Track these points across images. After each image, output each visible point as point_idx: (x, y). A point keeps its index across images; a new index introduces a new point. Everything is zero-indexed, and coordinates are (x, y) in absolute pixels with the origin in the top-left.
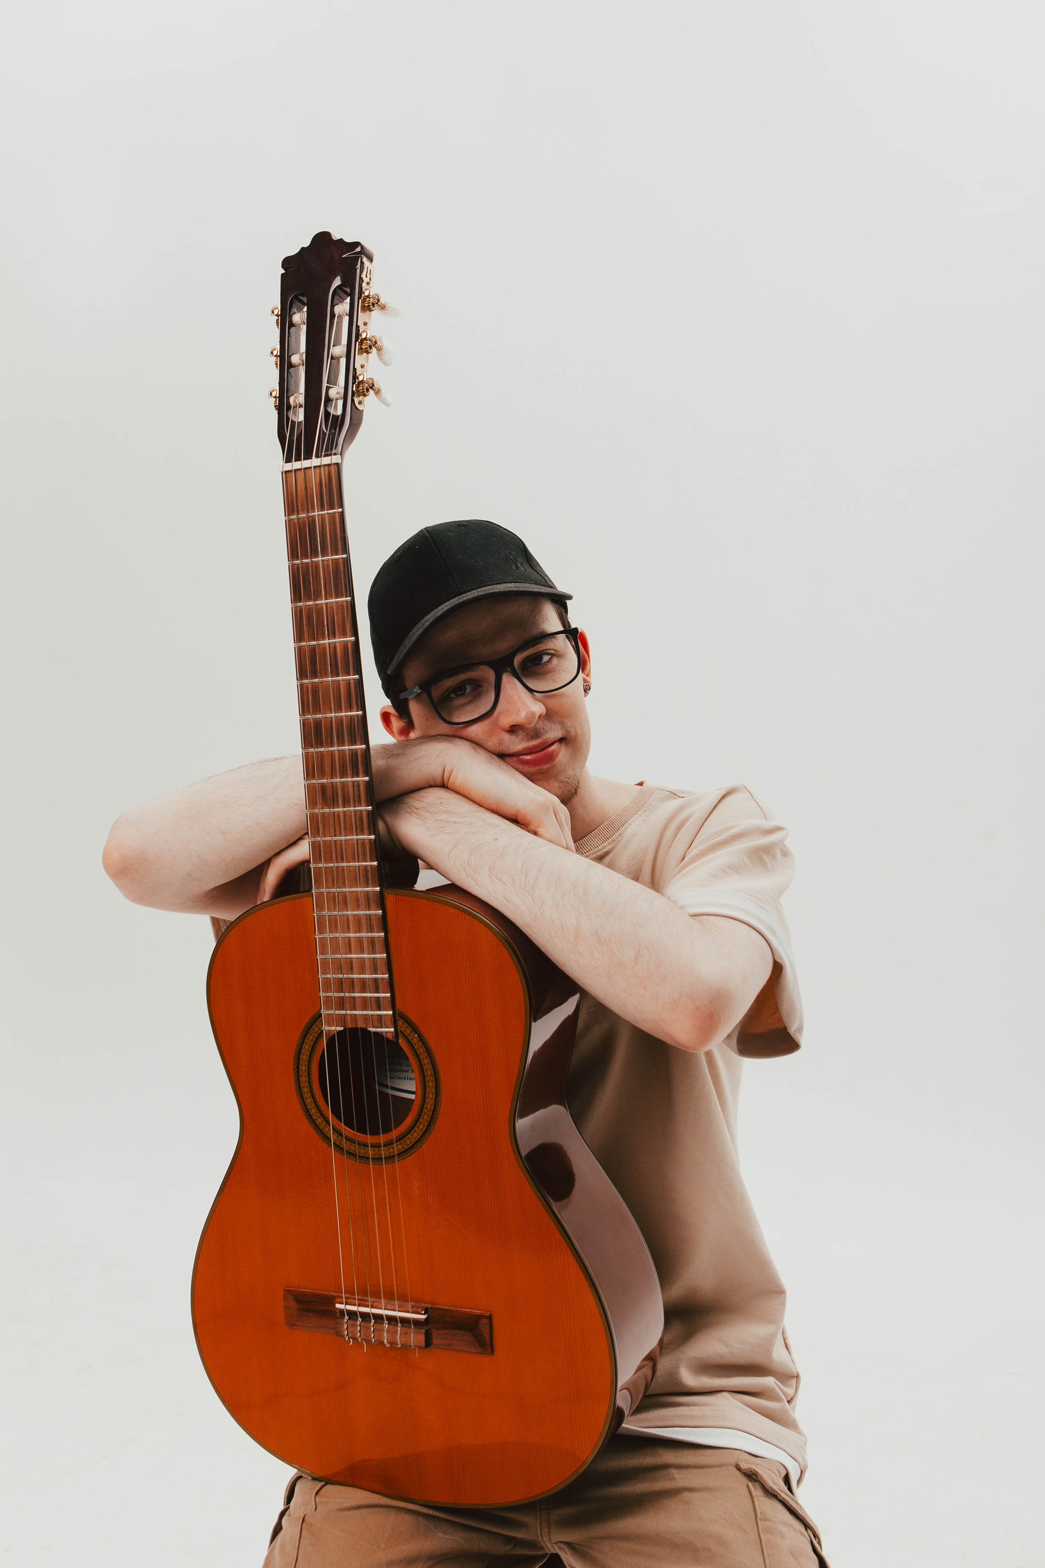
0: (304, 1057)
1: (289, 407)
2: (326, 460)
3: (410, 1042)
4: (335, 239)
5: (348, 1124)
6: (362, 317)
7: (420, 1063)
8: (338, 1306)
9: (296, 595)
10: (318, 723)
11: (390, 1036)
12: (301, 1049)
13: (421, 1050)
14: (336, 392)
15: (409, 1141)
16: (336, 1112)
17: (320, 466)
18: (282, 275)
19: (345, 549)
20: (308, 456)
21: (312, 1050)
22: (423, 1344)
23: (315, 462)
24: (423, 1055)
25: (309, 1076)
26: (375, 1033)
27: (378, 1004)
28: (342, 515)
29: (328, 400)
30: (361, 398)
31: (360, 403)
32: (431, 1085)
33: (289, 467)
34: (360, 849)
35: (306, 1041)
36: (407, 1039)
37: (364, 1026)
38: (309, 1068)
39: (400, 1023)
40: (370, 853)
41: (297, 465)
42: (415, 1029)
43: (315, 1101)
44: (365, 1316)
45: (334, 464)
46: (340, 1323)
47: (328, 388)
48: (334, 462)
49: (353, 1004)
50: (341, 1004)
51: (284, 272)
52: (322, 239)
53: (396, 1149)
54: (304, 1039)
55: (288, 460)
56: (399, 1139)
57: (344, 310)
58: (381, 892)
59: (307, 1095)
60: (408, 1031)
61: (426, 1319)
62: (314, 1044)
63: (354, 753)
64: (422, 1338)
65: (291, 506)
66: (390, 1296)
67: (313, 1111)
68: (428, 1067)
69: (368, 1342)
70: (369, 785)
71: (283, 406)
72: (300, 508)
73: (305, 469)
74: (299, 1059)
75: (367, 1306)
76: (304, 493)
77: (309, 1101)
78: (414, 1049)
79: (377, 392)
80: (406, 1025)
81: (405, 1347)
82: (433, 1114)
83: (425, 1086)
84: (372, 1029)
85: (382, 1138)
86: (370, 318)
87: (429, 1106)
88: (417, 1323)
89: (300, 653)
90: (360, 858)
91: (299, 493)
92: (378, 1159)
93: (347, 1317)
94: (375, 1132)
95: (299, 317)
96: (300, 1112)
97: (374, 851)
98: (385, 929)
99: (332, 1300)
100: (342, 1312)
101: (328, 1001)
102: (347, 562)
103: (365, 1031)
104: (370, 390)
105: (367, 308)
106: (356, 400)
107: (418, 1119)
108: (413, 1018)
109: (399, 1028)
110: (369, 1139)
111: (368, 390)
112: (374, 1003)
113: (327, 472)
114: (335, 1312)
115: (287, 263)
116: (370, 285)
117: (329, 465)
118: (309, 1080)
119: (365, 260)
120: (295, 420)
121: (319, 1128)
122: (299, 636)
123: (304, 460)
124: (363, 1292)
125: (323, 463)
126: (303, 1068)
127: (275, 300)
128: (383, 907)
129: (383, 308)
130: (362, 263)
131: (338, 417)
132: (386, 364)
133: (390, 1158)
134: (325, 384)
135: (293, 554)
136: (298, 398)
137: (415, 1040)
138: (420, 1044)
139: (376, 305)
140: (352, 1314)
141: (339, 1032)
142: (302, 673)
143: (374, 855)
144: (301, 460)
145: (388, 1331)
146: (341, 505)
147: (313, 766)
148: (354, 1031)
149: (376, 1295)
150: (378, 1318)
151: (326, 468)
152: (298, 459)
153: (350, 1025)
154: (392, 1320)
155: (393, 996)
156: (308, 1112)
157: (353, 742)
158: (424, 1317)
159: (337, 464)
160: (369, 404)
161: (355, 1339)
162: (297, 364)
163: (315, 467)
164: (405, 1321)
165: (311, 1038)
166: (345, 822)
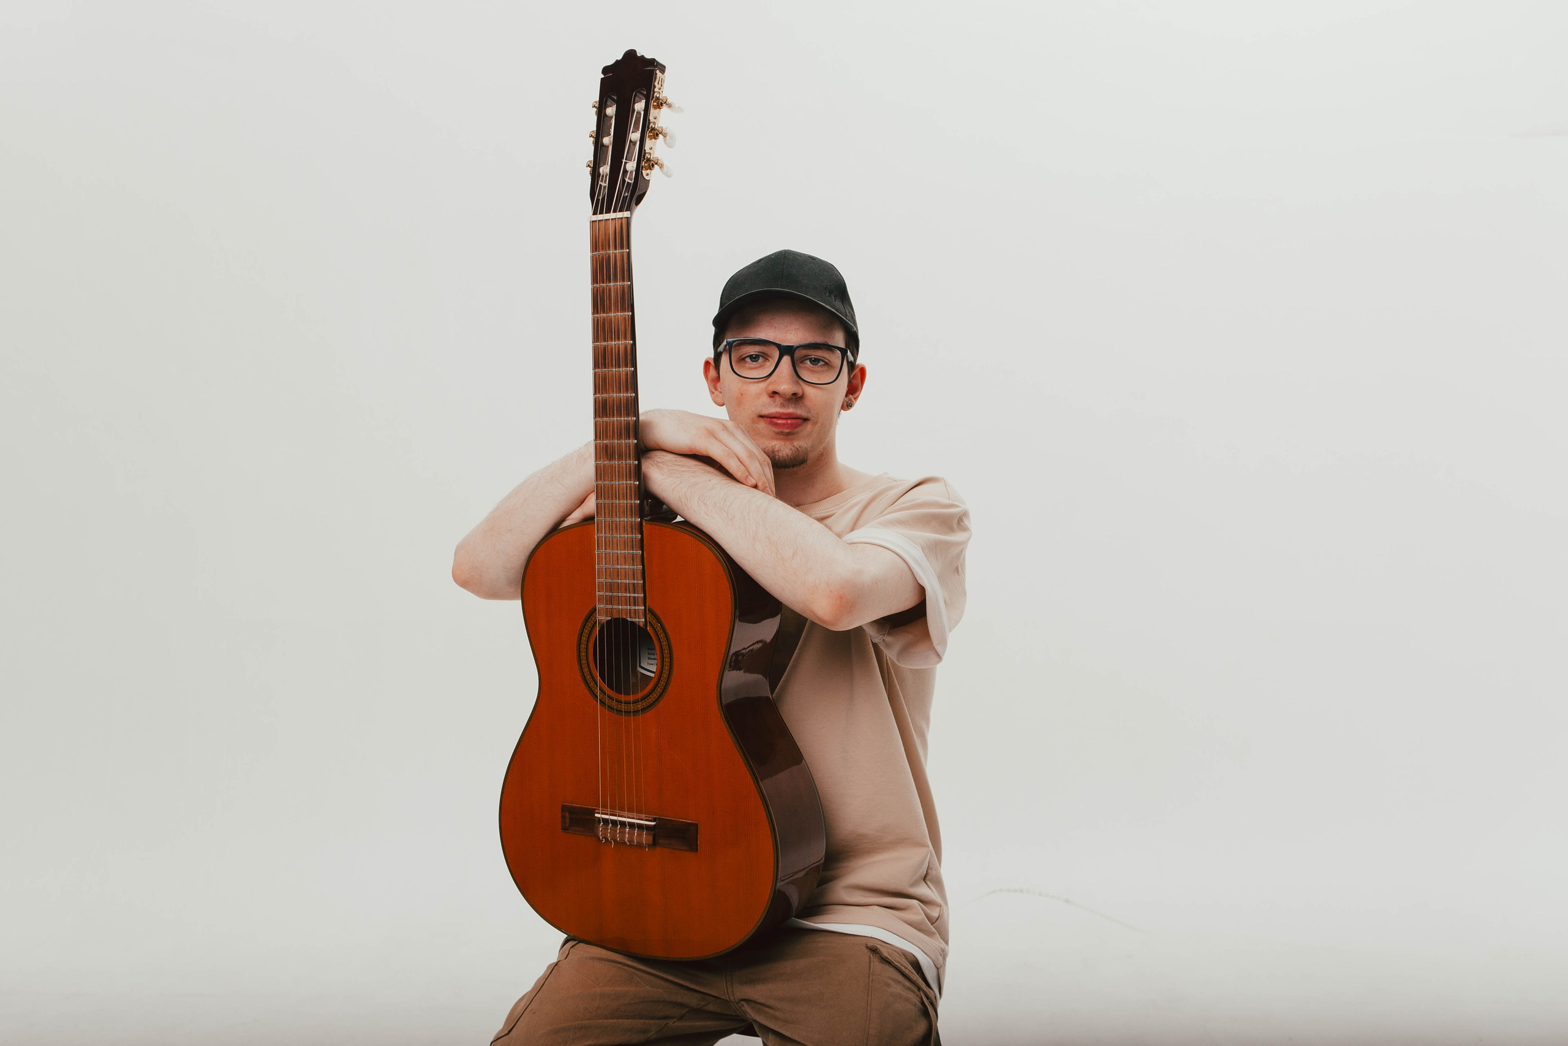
0: (584, 638)
1: (599, 174)
2: (619, 215)
3: (655, 629)
4: (639, 55)
5: (610, 686)
6: (653, 112)
7: (661, 644)
8: (596, 815)
9: (596, 309)
10: (605, 402)
11: (641, 624)
12: (582, 633)
13: (662, 636)
14: (631, 166)
15: (650, 700)
16: (602, 676)
17: (615, 219)
18: (602, 79)
19: (630, 279)
20: (608, 211)
21: (589, 634)
22: (651, 842)
23: (612, 215)
24: (663, 638)
25: (587, 652)
26: (632, 622)
27: (635, 602)
28: (629, 254)
29: (625, 172)
30: (648, 171)
31: (647, 175)
32: (667, 660)
33: (595, 218)
34: (628, 491)
35: (586, 627)
36: (653, 627)
37: (625, 617)
38: (587, 646)
39: (648, 616)
40: (635, 494)
41: (600, 217)
42: (659, 620)
43: (590, 670)
44: (614, 823)
45: (625, 218)
46: (597, 827)
47: (626, 163)
48: (625, 216)
49: (619, 600)
50: (610, 600)
51: (603, 76)
52: (631, 55)
53: (639, 706)
54: (585, 626)
55: (595, 213)
56: (643, 699)
57: (641, 108)
58: (641, 522)
59: (585, 666)
60: (654, 622)
61: (654, 825)
62: (591, 629)
63: (628, 423)
64: (651, 838)
65: (595, 246)
66: (630, 810)
67: (588, 677)
68: (666, 647)
69: (615, 841)
70: (636, 445)
71: (595, 175)
72: (600, 248)
73: (606, 220)
74: (580, 640)
75: (616, 816)
76: (604, 237)
77: (586, 670)
78: (657, 634)
79: (661, 166)
80: (653, 617)
81: (640, 845)
82: (667, 681)
83: (663, 661)
84: (629, 619)
85: (631, 698)
86: (659, 114)
87: (665, 675)
88: (648, 827)
89: (596, 350)
90: (628, 497)
91: (600, 237)
92: (628, 713)
93: (602, 823)
94: (627, 693)
95: (611, 111)
96: (580, 678)
97: (637, 493)
98: (642, 549)
99: (593, 812)
100: (599, 818)
101: (601, 598)
102: (631, 287)
103: (625, 620)
104: (655, 165)
105: (659, 105)
106: (644, 172)
107: (657, 684)
108: (658, 612)
109: (648, 619)
110: (623, 698)
111: (653, 165)
112: (632, 601)
113: (620, 223)
114: (595, 820)
115: (606, 70)
116: (662, 90)
117: (622, 218)
118: (587, 654)
119: (658, 72)
120: (603, 184)
121: (591, 690)
122: (596, 338)
123: (606, 213)
124: (613, 807)
125: (618, 217)
126: (583, 646)
127: (596, 97)
128: (641, 533)
129: (670, 106)
130: (656, 74)
131: (631, 184)
132: (669, 146)
133: (636, 712)
134: (624, 161)
135: (595, 280)
136: (605, 170)
137: (659, 628)
138: (662, 631)
139: (664, 105)
140: (606, 821)
141: (608, 622)
142: (596, 365)
143: (637, 497)
144: (603, 214)
145: (629, 834)
146: (629, 247)
147: (600, 432)
148: (617, 620)
149: (622, 809)
150: (623, 824)
151: (620, 220)
152: (601, 213)
153: (615, 616)
154: (632, 825)
155: (645, 597)
156: (585, 678)
157: (628, 415)
158: (653, 823)
159: (627, 218)
160: (654, 176)
161: (607, 839)
162: (607, 144)
163: (612, 219)
164: (640, 826)
165: (590, 624)
166: (619, 472)
